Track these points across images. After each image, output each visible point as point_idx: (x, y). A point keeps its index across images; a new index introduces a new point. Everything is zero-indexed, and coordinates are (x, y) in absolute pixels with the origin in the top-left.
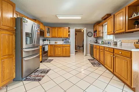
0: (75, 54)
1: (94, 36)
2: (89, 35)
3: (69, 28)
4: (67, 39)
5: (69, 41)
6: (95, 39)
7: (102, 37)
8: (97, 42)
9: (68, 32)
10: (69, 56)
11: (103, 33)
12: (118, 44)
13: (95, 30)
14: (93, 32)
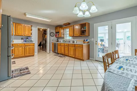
0: (38, 53)
1: (56, 36)
2: (51, 34)
3: (31, 26)
4: (28, 38)
5: (31, 40)
6: (56, 39)
7: (63, 38)
8: (58, 41)
9: (30, 30)
10: (33, 56)
11: (64, 34)
13: (57, 31)
14: (55, 33)
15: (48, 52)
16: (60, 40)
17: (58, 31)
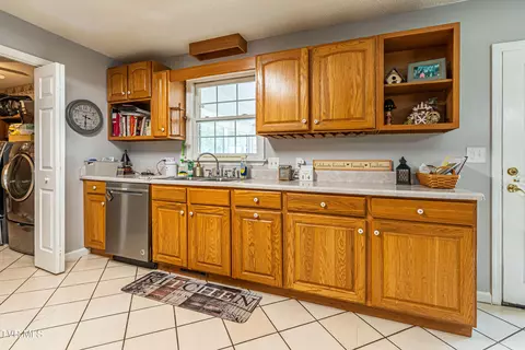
1: (114, 129)
2: (78, 118)
6: (118, 151)
7: (179, 145)
8: (128, 171)
11: (185, 121)
12: (305, 173)
13: (126, 94)
14: (105, 108)
15: (58, 266)
16: (141, 162)
17: (141, 97)
